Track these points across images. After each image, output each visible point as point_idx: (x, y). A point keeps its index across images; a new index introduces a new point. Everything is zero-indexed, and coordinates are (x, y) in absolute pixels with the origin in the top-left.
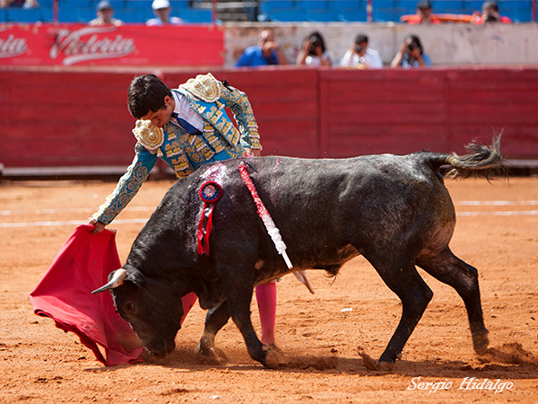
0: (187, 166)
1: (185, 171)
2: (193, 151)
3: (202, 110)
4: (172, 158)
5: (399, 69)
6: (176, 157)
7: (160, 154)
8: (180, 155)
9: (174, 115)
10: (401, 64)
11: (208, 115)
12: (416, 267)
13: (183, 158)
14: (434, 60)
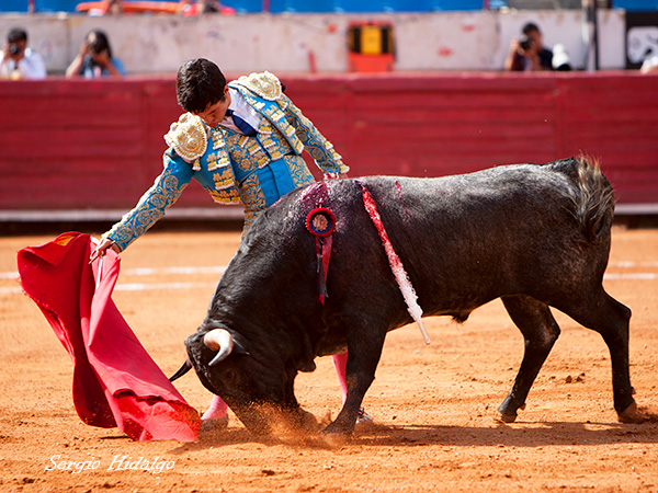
0: (232, 184)
1: (228, 190)
2: (243, 155)
3: (260, 105)
4: (214, 171)
5: (78, 79)
6: (220, 170)
7: (196, 167)
8: (225, 168)
9: (229, 113)
10: (81, 71)
11: (268, 112)
12: (554, 311)
13: (229, 173)
14: (128, 67)
